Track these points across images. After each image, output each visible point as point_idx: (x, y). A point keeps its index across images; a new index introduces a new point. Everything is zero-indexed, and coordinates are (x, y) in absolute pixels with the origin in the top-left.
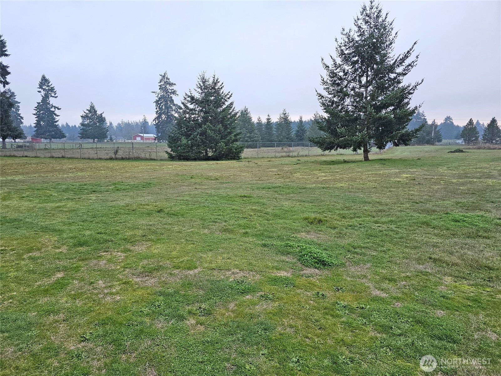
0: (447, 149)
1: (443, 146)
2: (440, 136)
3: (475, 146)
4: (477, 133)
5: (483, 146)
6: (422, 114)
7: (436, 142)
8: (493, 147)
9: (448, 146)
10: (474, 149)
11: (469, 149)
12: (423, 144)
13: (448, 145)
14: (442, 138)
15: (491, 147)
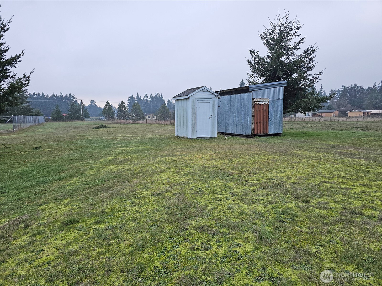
0: (93, 124)
1: (91, 122)
2: (88, 113)
3: (114, 122)
4: (113, 111)
5: (119, 122)
6: (74, 97)
7: (84, 118)
8: (127, 122)
9: (94, 122)
10: (114, 124)
11: (110, 124)
12: (74, 120)
13: (94, 120)
14: (89, 115)
15: (126, 122)
